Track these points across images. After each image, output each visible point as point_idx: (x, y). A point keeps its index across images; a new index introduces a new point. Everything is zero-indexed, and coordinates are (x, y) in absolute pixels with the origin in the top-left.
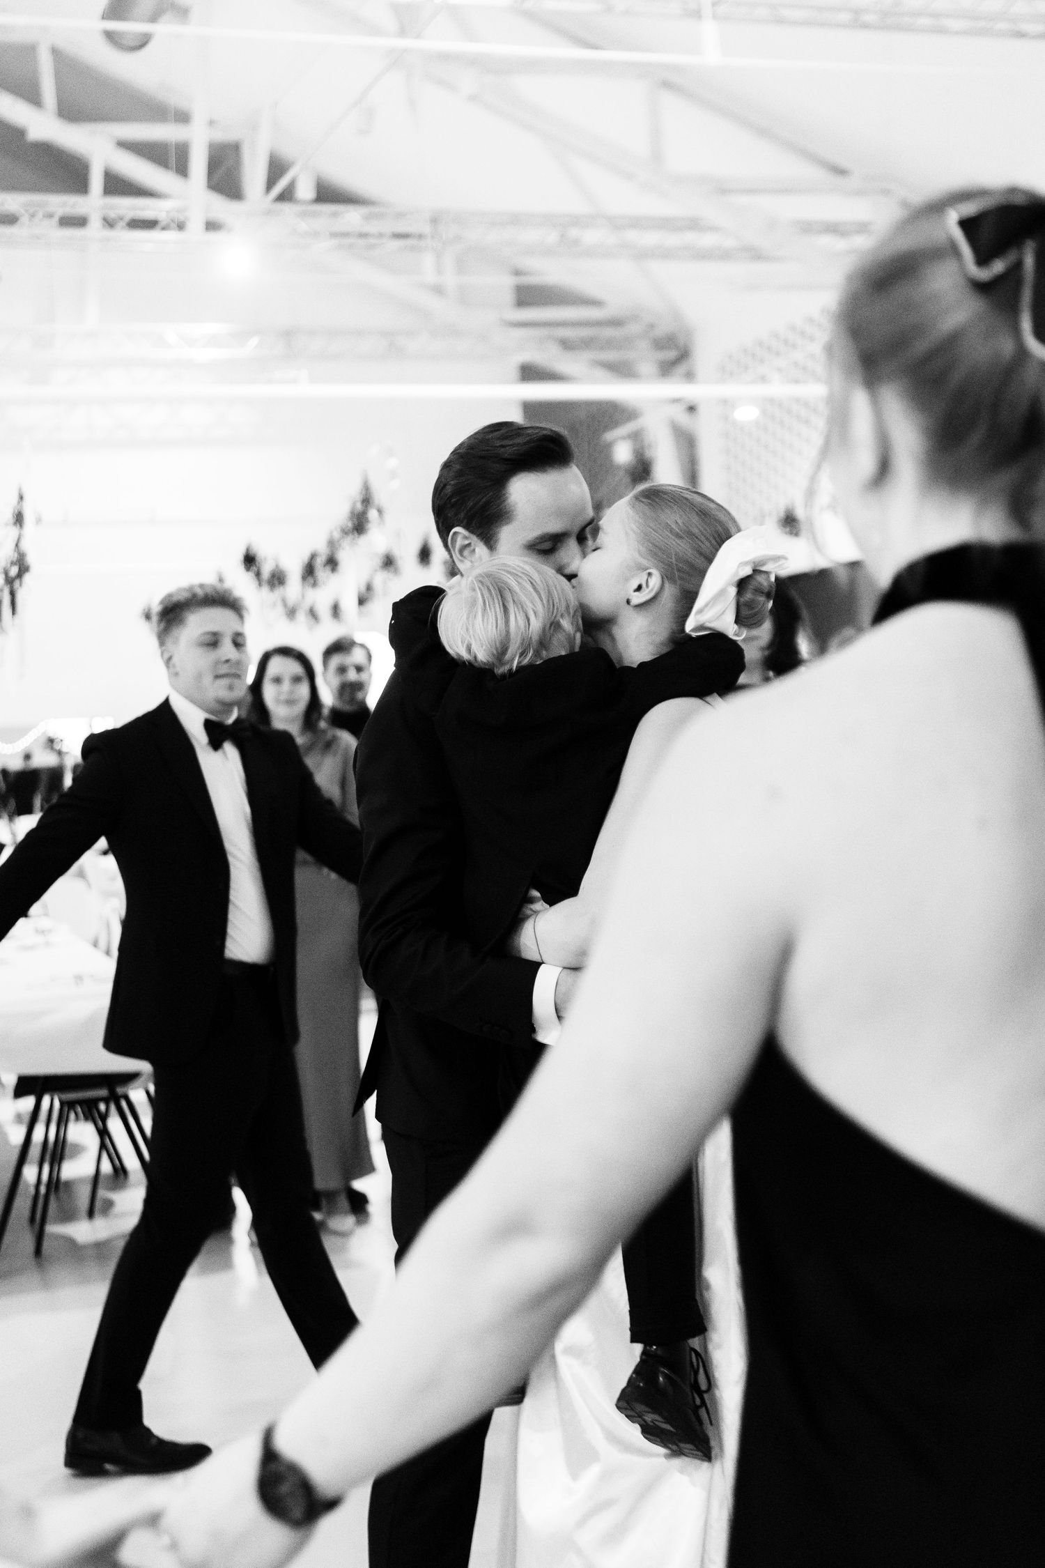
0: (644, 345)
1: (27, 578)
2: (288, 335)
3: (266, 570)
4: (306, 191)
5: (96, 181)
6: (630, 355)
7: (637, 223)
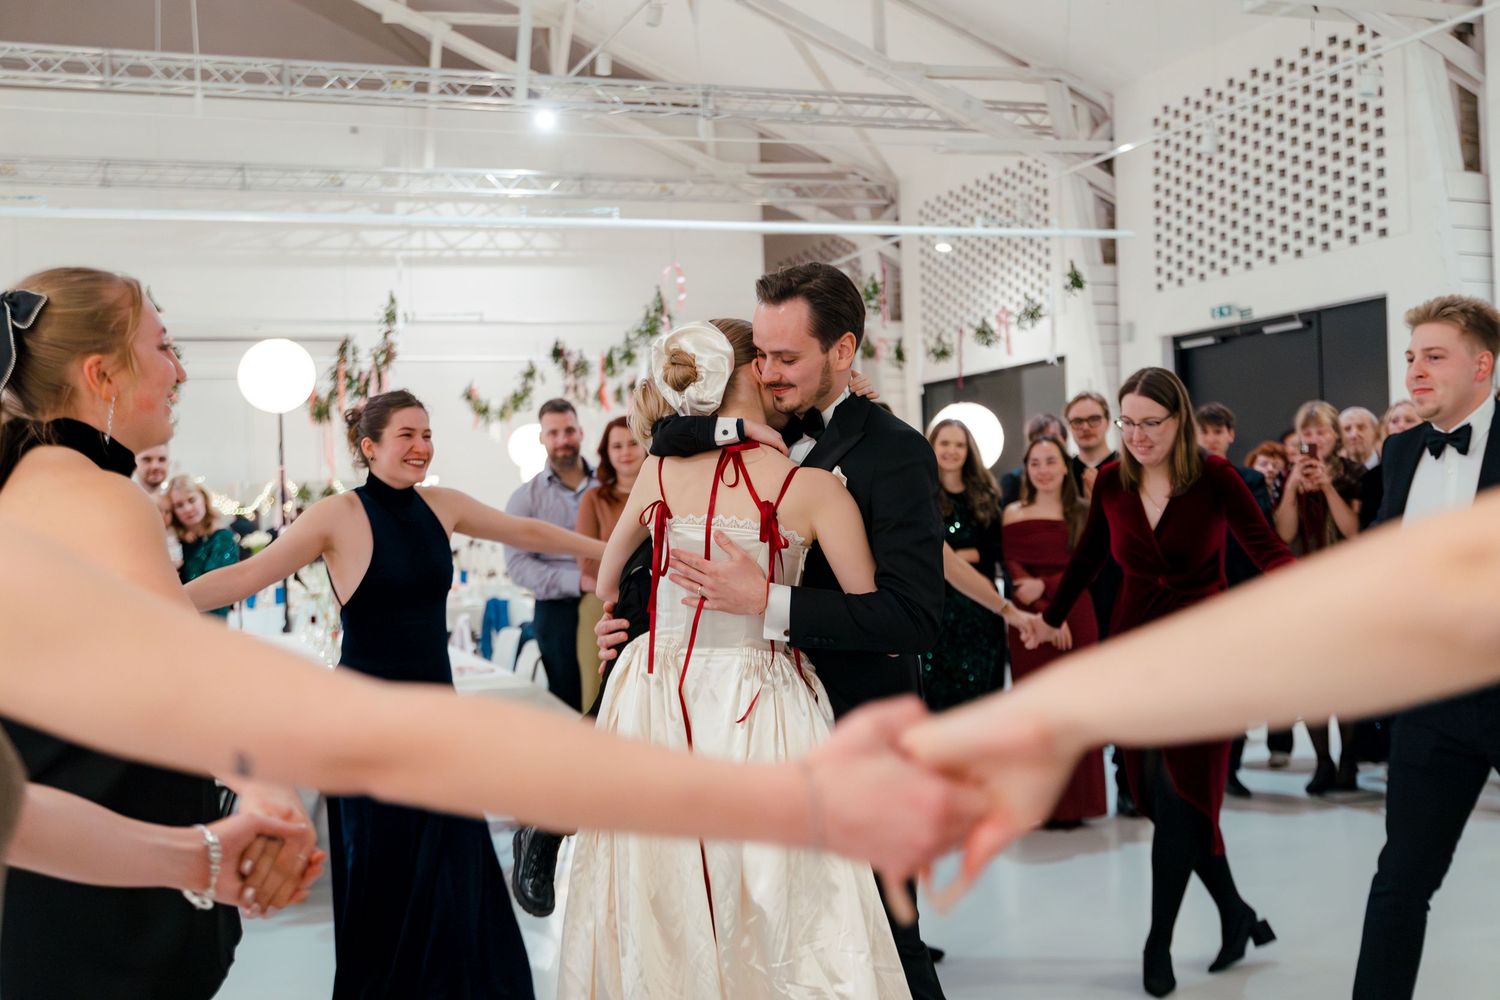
0: (861, 193)
1: (394, 364)
2: (582, 179)
3: (573, 361)
4: (603, 68)
5: (436, 57)
6: (849, 202)
7: (863, 99)
